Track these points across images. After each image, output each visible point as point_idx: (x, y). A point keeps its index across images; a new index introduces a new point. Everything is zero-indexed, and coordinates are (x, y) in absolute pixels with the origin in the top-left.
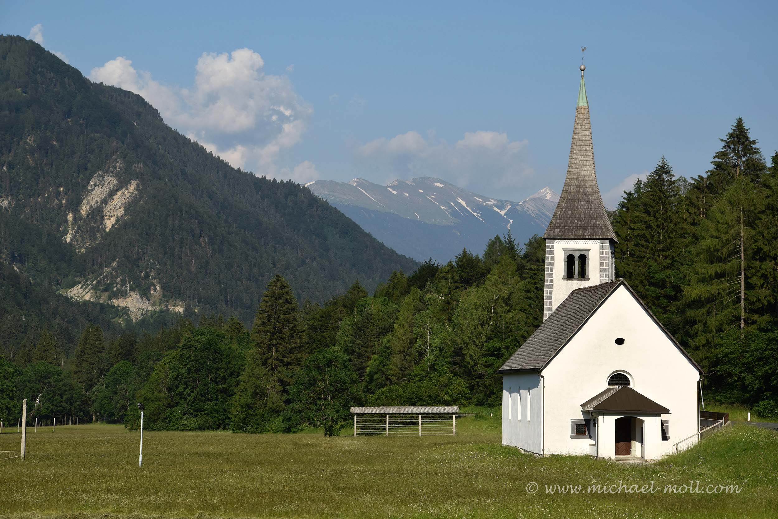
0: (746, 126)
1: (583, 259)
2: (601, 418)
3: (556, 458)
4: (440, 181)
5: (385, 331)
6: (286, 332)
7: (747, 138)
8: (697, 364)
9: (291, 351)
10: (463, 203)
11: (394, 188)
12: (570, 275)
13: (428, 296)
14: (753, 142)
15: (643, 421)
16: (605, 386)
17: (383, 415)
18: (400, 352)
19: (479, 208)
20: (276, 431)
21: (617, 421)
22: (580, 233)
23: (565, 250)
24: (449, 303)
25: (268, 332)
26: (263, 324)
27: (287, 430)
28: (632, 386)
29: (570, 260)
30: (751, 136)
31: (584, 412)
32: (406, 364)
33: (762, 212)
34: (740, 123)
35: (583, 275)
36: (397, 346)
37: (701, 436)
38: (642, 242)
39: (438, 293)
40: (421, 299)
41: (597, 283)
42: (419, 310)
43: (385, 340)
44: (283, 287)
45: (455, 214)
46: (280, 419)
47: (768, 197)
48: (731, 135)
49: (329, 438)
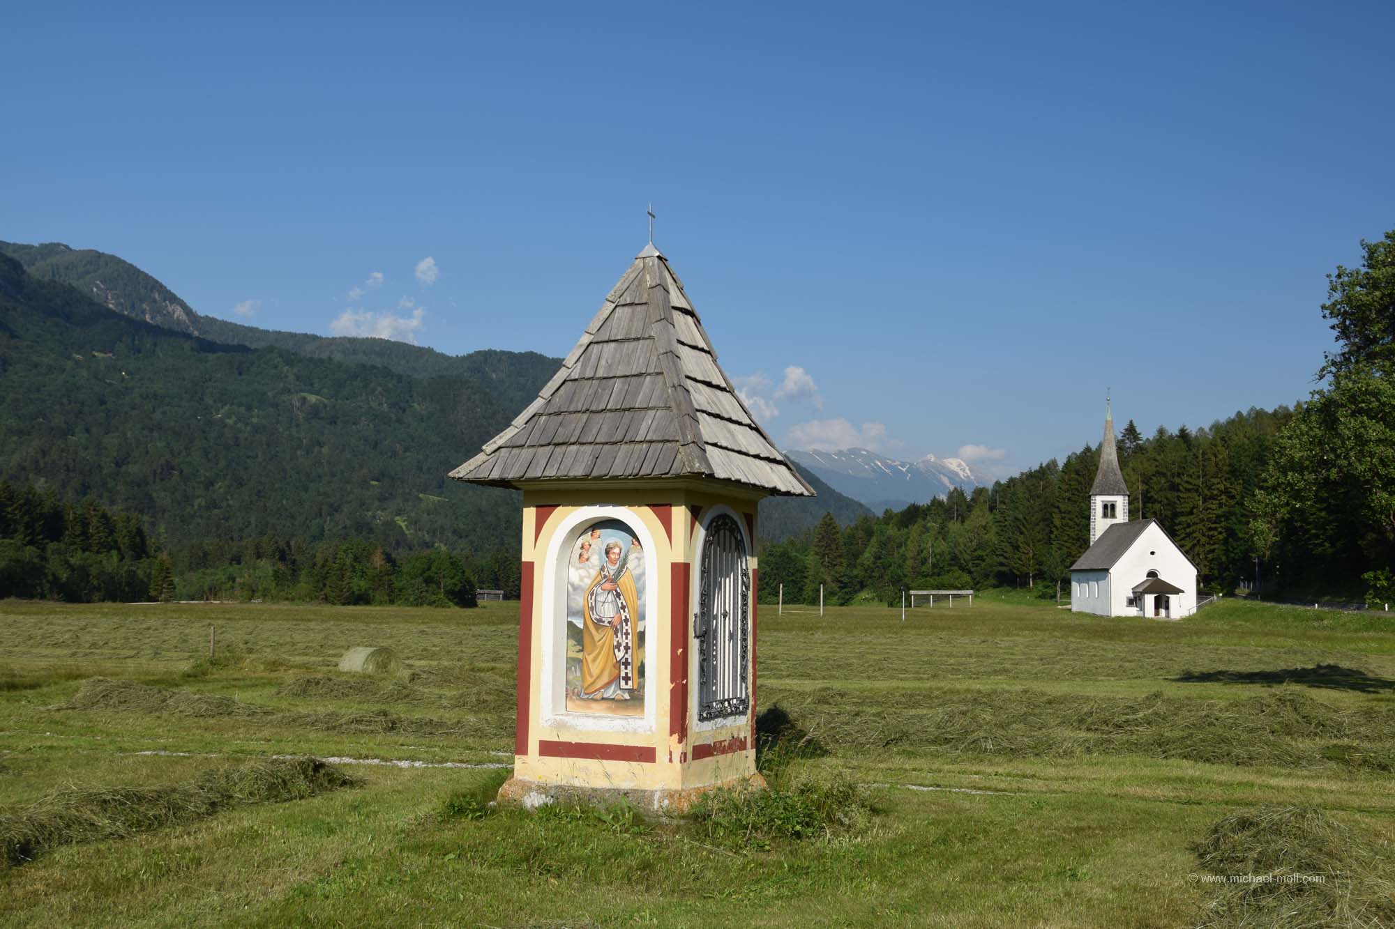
0: (1135, 424)
1: (1113, 506)
2: (1146, 595)
3: (1119, 619)
4: (864, 450)
5: (900, 546)
6: (834, 546)
7: (1135, 431)
8: (1196, 565)
9: (836, 558)
10: (879, 464)
11: (835, 454)
12: (1105, 516)
13: (929, 525)
14: (1139, 434)
15: (1168, 598)
16: (1145, 578)
17: (928, 596)
18: (912, 558)
19: (889, 467)
20: (835, 605)
21: (1155, 597)
22: (1111, 492)
23: (1103, 501)
24: (942, 529)
25: (823, 546)
26: (820, 541)
27: (842, 605)
28: (1159, 577)
29: (1105, 507)
30: (1138, 430)
31: (1134, 593)
32: (915, 565)
33: (1153, 475)
34: (1131, 422)
35: (1113, 516)
36: (909, 555)
37: (1199, 608)
38: (1076, 493)
39: (935, 523)
40: (925, 527)
41: (1122, 521)
42: (924, 533)
43: (901, 551)
44: (831, 519)
45: (874, 471)
46: (837, 597)
47: (1157, 466)
48: (1126, 430)
49: (890, 608)
